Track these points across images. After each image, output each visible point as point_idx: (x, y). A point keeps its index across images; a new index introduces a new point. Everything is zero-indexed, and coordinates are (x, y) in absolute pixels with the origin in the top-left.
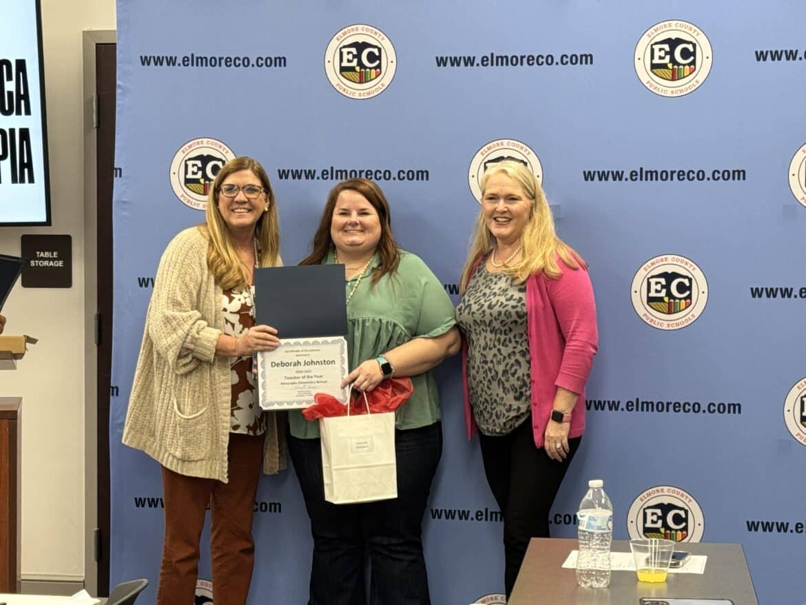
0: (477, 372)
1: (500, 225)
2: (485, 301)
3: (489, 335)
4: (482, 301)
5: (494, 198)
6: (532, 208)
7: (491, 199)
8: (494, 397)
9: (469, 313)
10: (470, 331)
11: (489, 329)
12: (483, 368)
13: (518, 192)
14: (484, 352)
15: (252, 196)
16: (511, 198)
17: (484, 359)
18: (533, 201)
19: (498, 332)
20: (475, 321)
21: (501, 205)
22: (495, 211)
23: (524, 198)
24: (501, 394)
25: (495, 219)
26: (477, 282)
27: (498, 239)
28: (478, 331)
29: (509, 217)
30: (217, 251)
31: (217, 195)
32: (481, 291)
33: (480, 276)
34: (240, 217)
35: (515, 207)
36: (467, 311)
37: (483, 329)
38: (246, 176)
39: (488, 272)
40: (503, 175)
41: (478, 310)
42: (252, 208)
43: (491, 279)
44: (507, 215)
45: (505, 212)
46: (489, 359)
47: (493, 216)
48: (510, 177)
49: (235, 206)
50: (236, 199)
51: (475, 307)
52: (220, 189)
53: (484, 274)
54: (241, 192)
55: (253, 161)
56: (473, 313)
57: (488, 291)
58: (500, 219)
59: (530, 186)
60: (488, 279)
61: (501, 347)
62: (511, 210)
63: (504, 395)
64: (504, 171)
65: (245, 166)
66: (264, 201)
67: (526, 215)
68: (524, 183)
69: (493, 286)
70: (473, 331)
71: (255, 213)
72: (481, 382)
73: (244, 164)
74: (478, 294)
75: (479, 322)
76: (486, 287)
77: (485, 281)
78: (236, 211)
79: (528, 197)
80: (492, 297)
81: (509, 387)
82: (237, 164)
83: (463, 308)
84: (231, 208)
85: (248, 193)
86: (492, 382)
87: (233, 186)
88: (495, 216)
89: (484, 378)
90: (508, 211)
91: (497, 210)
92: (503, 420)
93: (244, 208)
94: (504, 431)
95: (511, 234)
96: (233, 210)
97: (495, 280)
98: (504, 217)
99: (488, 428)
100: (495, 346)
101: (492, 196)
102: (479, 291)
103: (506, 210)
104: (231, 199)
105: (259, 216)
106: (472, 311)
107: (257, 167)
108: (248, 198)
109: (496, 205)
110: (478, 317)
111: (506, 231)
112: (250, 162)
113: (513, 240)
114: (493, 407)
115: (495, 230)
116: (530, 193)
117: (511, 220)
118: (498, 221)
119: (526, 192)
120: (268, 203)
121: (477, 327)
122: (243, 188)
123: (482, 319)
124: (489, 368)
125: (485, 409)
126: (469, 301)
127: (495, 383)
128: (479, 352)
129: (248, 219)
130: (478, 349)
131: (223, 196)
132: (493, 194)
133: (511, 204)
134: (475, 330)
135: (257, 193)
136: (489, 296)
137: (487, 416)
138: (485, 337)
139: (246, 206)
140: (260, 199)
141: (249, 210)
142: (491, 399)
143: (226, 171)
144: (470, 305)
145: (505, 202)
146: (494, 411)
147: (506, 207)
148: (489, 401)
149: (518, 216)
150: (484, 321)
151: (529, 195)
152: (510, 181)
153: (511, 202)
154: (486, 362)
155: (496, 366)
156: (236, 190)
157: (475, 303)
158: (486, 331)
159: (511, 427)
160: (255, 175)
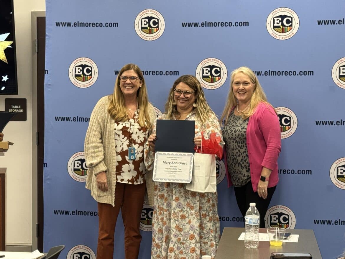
0: (230, 160)
1: (241, 95)
2: (233, 129)
3: (235, 144)
4: (232, 129)
5: (238, 83)
6: (255, 87)
8: (237, 170)
9: (227, 134)
11: (234, 141)
12: (232, 158)
13: (249, 80)
14: (233, 151)
15: (133, 81)
16: (246, 83)
17: (233, 154)
18: (255, 85)
19: (239, 142)
20: (229, 137)
21: (241, 87)
22: (238, 89)
23: (251, 83)
24: (240, 169)
25: (238, 92)
26: (230, 119)
27: (239, 101)
28: (230, 142)
29: (245, 91)
30: (114, 106)
31: (119, 81)
32: (232, 124)
33: (232, 117)
34: (128, 90)
35: (247, 87)
36: (226, 133)
37: (232, 141)
38: (131, 72)
39: (235, 115)
40: (241, 74)
41: (230, 133)
42: (133, 86)
43: (236, 119)
44: (244, 91)
45: (243, 89)
48: (244, 74)
51: (229, 131)
52: (120, 78)
53: (233, 116)
54: (128, 80)
56: (229, 134)
57: (234, 124)
58: (241, 93)
59: (253, 78)
60: (235, 118)
61: (240, 149)
64: (242, 72)
66: (139, 83)
67: (252, 91)
68: (251, 77)
69: (236, 122)
70: (228, 141)
71: (135, 88)
72: (231, 164)
73: (130, 67)
74: (231, 125)
75: (231, 138)
76: (234, 122)
77: (233, 119)
80: (236, 127)
81: (244, 166)
82: (127, 67)
83: (224, 131)
84: (124, 86)
88: (239, 91)
89: (233, 162)
90: (244, 89)
91: (239, 88)
92: (241, 181)
93: (130, 87)
94: (242, 185)
95: (246, 99)
97: (237, 119)
99: (235, 184)
100: (237, 149)
101: (236, 83)
102: (231, 124)
103: (243, 88)
105: (137, 90)
106: (228, 133)
107: (136, 68)
108: (131, 82)
109: (239, 87)
110: (230, 136)
111: (244, 98)
112: (133, 66)
113: (246, 101)
114: (236, 175)
115: (238, 97)
116: (254, 81)
117: (245, 93)
118: (240, 93)
119: (252, 81)
121: (230, 140)
123: (232, 137)
124: (235, 158)
125: (234, 176)
126: (227, 128)
127: (237, 165)
128: (231, 151)
131: (121, 81)
133: (246, 86)
136: (235, 127)
137: (235, 179)
138: (233, 145)
139: (131, 85)
140: (137, 82)
143: (123, 70)
144: (227, 130)
145: (243, 85)
146: (237, 177)
148: (235, 173)
149: (249, 91)
150: (233, 138)
151: (253, 82)
152: (245, 76)
153: (246, 85)
154: (233, 156)
155: (238, 157)
157: (229, 129)
160: (135, 72)
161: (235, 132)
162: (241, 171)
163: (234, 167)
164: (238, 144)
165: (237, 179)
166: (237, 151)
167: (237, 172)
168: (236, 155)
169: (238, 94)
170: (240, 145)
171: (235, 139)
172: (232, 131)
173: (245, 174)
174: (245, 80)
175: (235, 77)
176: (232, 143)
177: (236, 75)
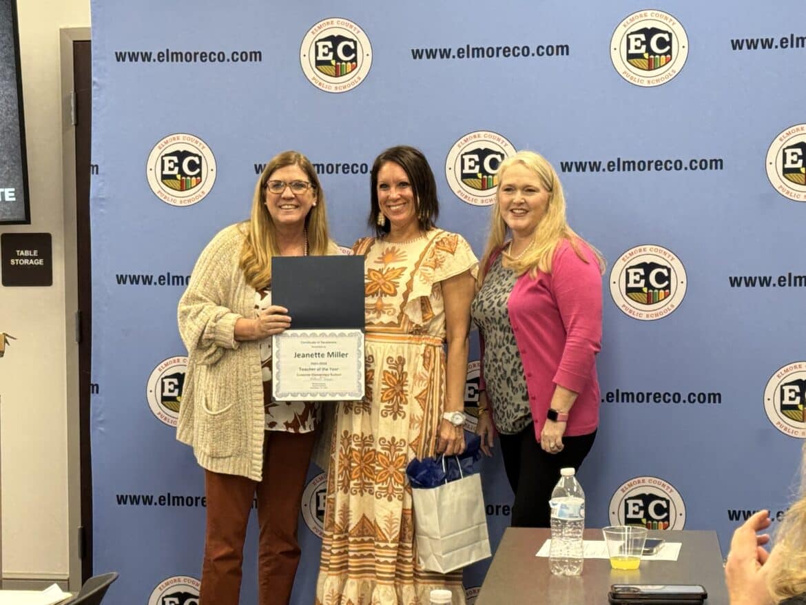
0: (489, 371)
1: (517, 216)
2: (495, 298)
3: (500, 334)
4: (493, 298)
5: (510, 189)
6: (549, 200)
7: (507, 190)
8: (505, 396)
9: (481, 310)
10: (484, 328)
11: (498, 326)
12: (494, 366)
13: (536, 183)
14: (494, 350)
15: (300, 192)
16: (529, 190)
17: (494, 357)
18: (550, 193)
19: (507, 329)
20: (486, 318)
21: (518, 197)
22: (511, 202)
23: (542, 190)
24: (511, 394)
25: (512, 211)
26: (492, 276)
27: (514, 231)
28: (490, 329)
29: (524, 209)
30: (253, 252)
31: (263, 191)
32: (494, 287)
33: (495, 270)
34: (287, 213)
35: (532, 199)
36: (479, 307)
37: (494, 327)
38: (294, 171)
39: (502, 266)
40: (520, 167)
41: (489, 307)
42: (299, 204)
43: (503, 275)
44: (524, 207)
45: (521, 204)
46: (499, 357)
47: (510, 208)
48: (527, 167)
49: (282, 202)
50: (283, 196)
51: (486, 304)
52: (267, 185)
53: (498, 269)
54: (288, 189)
55: (299, 156)
56: (485, 310)
57: (499, 287)
58: (517, 211)
59: (548, 177)
60: (501, 274)
61: (509, 345)
62: (527, 200)
63: (513, 395)
64: (521, 162)
65: (292, 162)
66: (311, 196)
67: (543, 207)
68: (544, 176)
69: (504, 282)
70: (486, 328)
71: (302, 209)
72: (492, 380)
73: (290, 160)
74: (491, 290)
75: (490, 319)
76: (498, 283)
77: (498, 276)
78: (284, 207)
79: (546, 189)
80: (501, 294)
81: (518, 387)
82: (283, 160)
83: (477, 304)
84: (278, 204)
85: (296, 189)
86: (502, 381)
87: (280, 182)
88: (512, 207)
89: (495, 376)
90: (526, 202)
91: (514, 201)
92: (512, 420)
93: (291, 205)
94: (515, 431)
95: (529, 225)
96: (280, 207)
97: (506, 276)
98: (521, 209)
99: (502, 427)
100: (504, 345)
101: (508, 187)
102: (492, 286)
103: (523, 201)
104: (278, 195)
105: (306, 213)
106: (484, 308)
107: (304, 162)
108: (295, 194)
109: (513, 197)
110: (489, 314)
111: (523, 222)
112: (296, 156)
113: (528, 232)
114: (505, 405)
115: (511, 222)
116: (549, 187)
117: (527, 212)
118: (515, 213)
119: (544, 183)
120: (316, 198)
121: (489, 325)
122: (290, 183)
124: (499, 366)
125: (498, 407)
126: (482, 297)
127: (504, 382)
128: (491, 349)
129: (295, 216)
130: (490, 347)
131: (271, 192)
132: (510, 185)
133: (528, 195)
134: (488, 327)
135: (305, 189)
136: (500, 292)
137: (500, 415)
138: (496, 335)
139: (294, 202)
140: (307, 194)
141: (297, 207)
142: (502, 398)
143: (273, 167)
144: (482, 302)
145: (522, 194)
146: (505, 411)
147: (523, 199)
148: (501, 401)
149: (536, 207)
150: (495, 319)
151: (546, 187)
152: (527, 171)
153: (529, 193)
154: (495, 360)
155: (505, 365)
156: (283, 186)
157: (487, 300)
158: (496, 329)
159: (521, 426)
160: (302, 169)
161: (499, 304)
162: (511, 398)
163: (497, 387)
164: (507, 334)
165: (506, 417)
166: (503, 349)
167: (506, 400)
168: (501, 360)
169: (510, 215)
170: (511, 336)
171: (499, 323)
172: (493, 302)
173: (519, 405)
174: (528, 180)
176: (494, 331)
177: (508, 170)
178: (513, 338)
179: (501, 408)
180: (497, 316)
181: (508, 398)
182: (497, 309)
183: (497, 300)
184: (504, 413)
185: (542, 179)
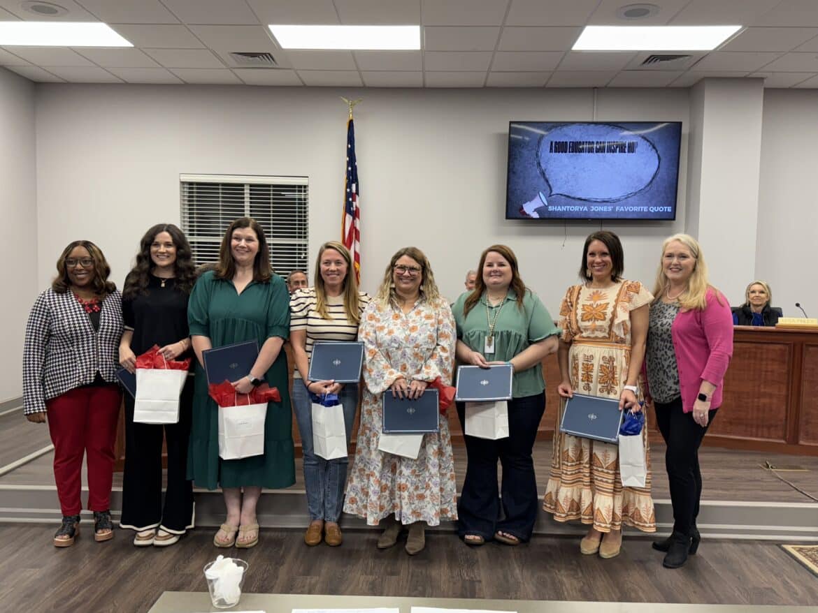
161: (662, 325)
162: (666, 382)
163: (656, 374)
164: (666, 343)
165: (660, 392)
166: (663, 352)
167: (661, 383)
168: (661, 359)
169: (669, 271)
170: (669, 345)
171: (661, 336)
172: (657, 324)
173: (671, 387)
174: (682, 251)
175: (668, 247)
176: (656, 341)
177: (669, 245)
178: (670, 347)
179: (657, 387)
180: (660, 332)
181: (663, 382)
182: (660, 328)
183: (660, 323)
184: (658, 391)
185: (692, 250)
